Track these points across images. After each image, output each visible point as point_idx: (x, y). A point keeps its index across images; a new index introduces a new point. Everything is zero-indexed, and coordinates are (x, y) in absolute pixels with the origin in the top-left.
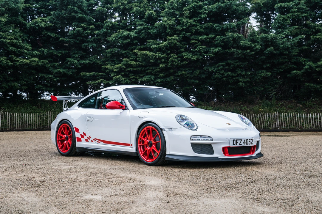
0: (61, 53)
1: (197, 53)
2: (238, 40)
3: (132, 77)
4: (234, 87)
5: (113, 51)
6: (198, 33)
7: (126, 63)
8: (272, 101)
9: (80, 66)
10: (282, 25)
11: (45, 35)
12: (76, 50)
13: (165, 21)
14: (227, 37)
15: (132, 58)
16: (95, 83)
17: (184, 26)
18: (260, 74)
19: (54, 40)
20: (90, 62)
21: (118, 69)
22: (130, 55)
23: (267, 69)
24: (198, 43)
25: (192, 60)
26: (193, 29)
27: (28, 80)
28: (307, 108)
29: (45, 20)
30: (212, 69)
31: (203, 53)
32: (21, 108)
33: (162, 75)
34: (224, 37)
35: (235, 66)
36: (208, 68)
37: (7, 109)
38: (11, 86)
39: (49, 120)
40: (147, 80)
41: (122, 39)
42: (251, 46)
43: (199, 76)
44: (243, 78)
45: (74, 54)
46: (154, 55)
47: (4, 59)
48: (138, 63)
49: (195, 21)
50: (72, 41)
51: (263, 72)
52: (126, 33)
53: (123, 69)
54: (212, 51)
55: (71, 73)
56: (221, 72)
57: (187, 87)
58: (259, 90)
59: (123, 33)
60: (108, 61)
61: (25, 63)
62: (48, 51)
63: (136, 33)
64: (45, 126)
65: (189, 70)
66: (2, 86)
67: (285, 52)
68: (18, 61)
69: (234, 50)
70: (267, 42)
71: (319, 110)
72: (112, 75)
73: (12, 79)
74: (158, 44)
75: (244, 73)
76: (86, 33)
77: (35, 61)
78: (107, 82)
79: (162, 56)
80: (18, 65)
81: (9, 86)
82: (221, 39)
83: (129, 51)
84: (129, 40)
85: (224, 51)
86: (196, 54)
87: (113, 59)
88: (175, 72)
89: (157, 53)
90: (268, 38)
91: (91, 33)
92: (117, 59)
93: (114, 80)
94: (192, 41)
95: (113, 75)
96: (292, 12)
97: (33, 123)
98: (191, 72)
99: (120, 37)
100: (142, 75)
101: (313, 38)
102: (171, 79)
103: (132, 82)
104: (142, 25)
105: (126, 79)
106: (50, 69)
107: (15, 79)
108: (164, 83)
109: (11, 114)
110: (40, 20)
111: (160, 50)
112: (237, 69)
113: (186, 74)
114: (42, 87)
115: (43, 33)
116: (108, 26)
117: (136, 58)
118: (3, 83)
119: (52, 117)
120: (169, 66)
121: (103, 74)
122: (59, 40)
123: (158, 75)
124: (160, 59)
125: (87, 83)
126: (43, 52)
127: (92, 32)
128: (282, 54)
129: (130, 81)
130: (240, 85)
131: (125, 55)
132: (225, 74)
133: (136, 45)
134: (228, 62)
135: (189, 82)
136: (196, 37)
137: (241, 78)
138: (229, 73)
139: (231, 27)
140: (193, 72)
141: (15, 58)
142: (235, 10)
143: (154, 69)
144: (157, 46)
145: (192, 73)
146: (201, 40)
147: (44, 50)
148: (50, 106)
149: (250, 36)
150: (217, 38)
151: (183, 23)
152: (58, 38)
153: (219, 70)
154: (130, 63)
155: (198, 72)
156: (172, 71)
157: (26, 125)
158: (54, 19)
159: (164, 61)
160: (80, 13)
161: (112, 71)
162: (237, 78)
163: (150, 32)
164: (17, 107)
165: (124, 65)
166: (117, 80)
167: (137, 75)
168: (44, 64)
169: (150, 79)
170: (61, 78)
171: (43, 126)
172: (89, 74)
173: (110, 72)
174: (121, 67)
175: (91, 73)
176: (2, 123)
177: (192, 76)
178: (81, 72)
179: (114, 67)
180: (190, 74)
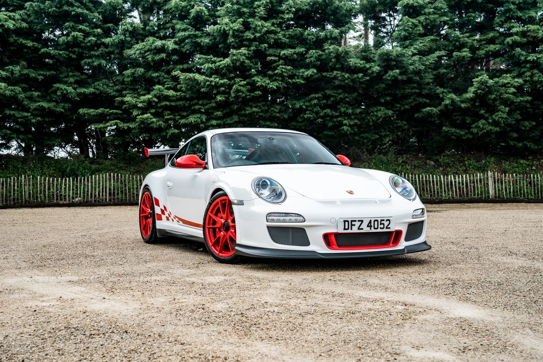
0: (43, 75)
1: (278, 78)
2: (344, 57)
3: (169, 117)
4: (333, 133)
5: (136, 72)
6: (279, 45)
7: (160, 94)
8: (390, 156)
9: (78, 97)
10: (410, 34)
11: (13, 43)
12: (70, 70)
13: (226, 24)
14: (327, 51)
15: (169, 86)
16: (104, 128)
17: (257, 32)
18: (375, 113)
19: (30, 52)
20: (96, 91)
21: (145, 104)
22: (164, 80)
23: (387, 105)
24: (279, 60)
25: (269, 89)
26: (271, 37)
28: (441, 166)
29: (14, 16)
30: (299, 104)
31: (287, 78)
33: (219, 113)
34: (321, 53)
35: (336, 99)
36: (294, 102)
39: (25, 191)
40: (194, 121)
41: (152, 52)
42: (365, 67)
43: (279, 115)
44: (348, 119)
45: (66, 77)
46: (208, 81)
48: (179, 94)
49: (273, 24)
50: (65, 55)
51: (380, 110)
52: (159, 43)
53: (154, 104)
54: (301, 74)
55: (62, 110)
56: (315, 110)
58: (372, 138)
59: (153, 43)
60: (125, 89)
62: (20, 71)
63: (175, 43)
64: (18, 199)
65: (263, 105)
67: (414, 78)
69: (337, 74)
70: (388, 62)
71: (461, 169)
72: (135, 113)
74: (214, 62)
75: (350, 111)
76: (89, 41)
78: (126, 125)
79: (222, 81)
82: (316, 55)
83: (163, 74)
84: (164, 55)
85: (319, 75)
86: (275, 80)
87: (134, 87)
88: (239, 109)
89: (213, 76)
90: (392, 55)
91: (96, 41)
92: (141, 87)
93: (137, 122)
94: (269, 58)
95: (137, 113)
96: (425, 14)
98: (267, 108)
99: (148, 50)
100: (185, 114)
101: (457, 56)
102: (234, 121)
103: (169, 124)
104: (184, 30)
105: (158, 121)
106: (24, 102)
110: (5, 17)
111: (217, 72)
112: (339, 105)
113: (257, 113)
114: (10, 134)
115: (11, 40)
116: (127, 30)
117: (174, 86)
119: (29, 185)
120: (231, 100)
121: (117, 111)
122: (40, 53)
123: (213, 113)
124: (217, 86)
125: (90, 126)
126: (12, 73)
127: (98, 40)
128: (410, 81)
129: (164, 124)
130: (343, 129)
131: (156, 80)
132: (320, 113)
133: (176, 63)
134: (326, 93)
136: (275, 52)
137: (345, 120)
138: (328, 111)
139: (333, 36)
140: (269, 109)
142: (338, 8)
143: (206, 104)
144: (213, 65)
145: (267, 111)
146: (284, 56)
147: (13, 68)
148: (22, 165)
149: (362, 51)
150: (311, 54)
151: (255, 29)
152: (38, 50)
153: (311, 106)
154: (166, 94)
155: (277, 108)
156: (235, 107)
158: (29, 16)
159: (224, 91)
160: (78, 7)
161: (135, 107)
162: (339, 119)
163: (199, 41)
165: (155, 96)
166: (142, 122)
167: (177, 114)
168: (14, 93)
169: (199, 120)
170: (44, 118)
171: (14, 199)
172: (94, 111)
173: (131, 109)
174: (151, 100)
175: (97, 109)
177: (267, 115)
178: (80, 109)
179: (137, 100)
180: (264, 113)
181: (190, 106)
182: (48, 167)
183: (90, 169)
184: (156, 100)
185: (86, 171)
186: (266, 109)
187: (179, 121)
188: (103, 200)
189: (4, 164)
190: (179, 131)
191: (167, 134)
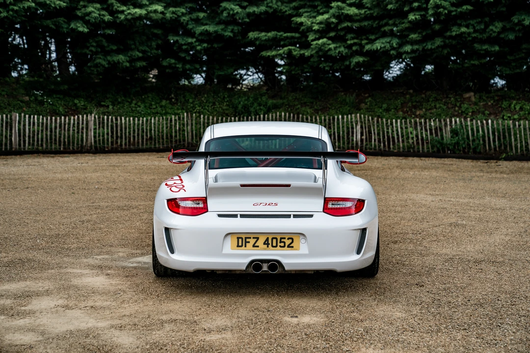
3: (352, 42)
7: (339, 13)
9: (248, 18)
16: (277, 55)
20: (268, 9)
21: (322, 26)
27: (147, 49)
32: (139, 104)
33: (413, 36)
36: (523, 17)
38: (112, 63)
39: (187, 132)
40: (381, 48)
43: (502, 36)
47: (95, 9)
48: (363, 11)
53: (332, 26)
55: (231, 35)
57: (474, 60)
60: (303, 7)
61: (137, 15)
64: (180, 142)
65: (479, 23)
66: (95, 62)
68: (123, 12)
72: (311, 37)
73: (115, 48)
77: (156, 11)
78: (302, 52)
80: (122, 20)
81: (109, 63)
87: (314, 4)
88: (444, 29)
92: (322, 3)
93: (314, 49)
95: (313, 38)
97: (155, 135)
98: (483, 27)
100: (373, 37)
102: (436, 45)
103: (353, 51)
105: (339, 47)
106: (188, 26)
107: (122, 47)
108: (421, 53)
109: (112, 119)
113: (469, 34)
114: (175, 64)
121: (293, 34)
125: (262, 53)
129: (347, 51)
135: (479, 50)
140: (487, 26)
141: (118, 7)
143: (399, 24)
145: (484, 31)
154: (346, 12)
155: (496, 27)
156: (437, 27)
157: (142, 140)
159: (419, 6)
161: (310, 29)
164: (131, 103)
165: (334, 16)
166: (320, 49)
167: (364, 37)
168: (176, 16)
169: (388, 46)
170: (211, 45)
171: (176, 140)
172: (266, 35)
173: (308, 32)
174: (329, 20)
175: (269, 32)
176: (95, 137)
177: (484, 37)
178: (250, 32)
179: (314, 21)
180: (481, 33)
182: (222, 102)
183: (265, 105)
184: (334, 20)
187: (365, 46)
189: (174, 98)
190: (366, 60)
191: (350, 63)
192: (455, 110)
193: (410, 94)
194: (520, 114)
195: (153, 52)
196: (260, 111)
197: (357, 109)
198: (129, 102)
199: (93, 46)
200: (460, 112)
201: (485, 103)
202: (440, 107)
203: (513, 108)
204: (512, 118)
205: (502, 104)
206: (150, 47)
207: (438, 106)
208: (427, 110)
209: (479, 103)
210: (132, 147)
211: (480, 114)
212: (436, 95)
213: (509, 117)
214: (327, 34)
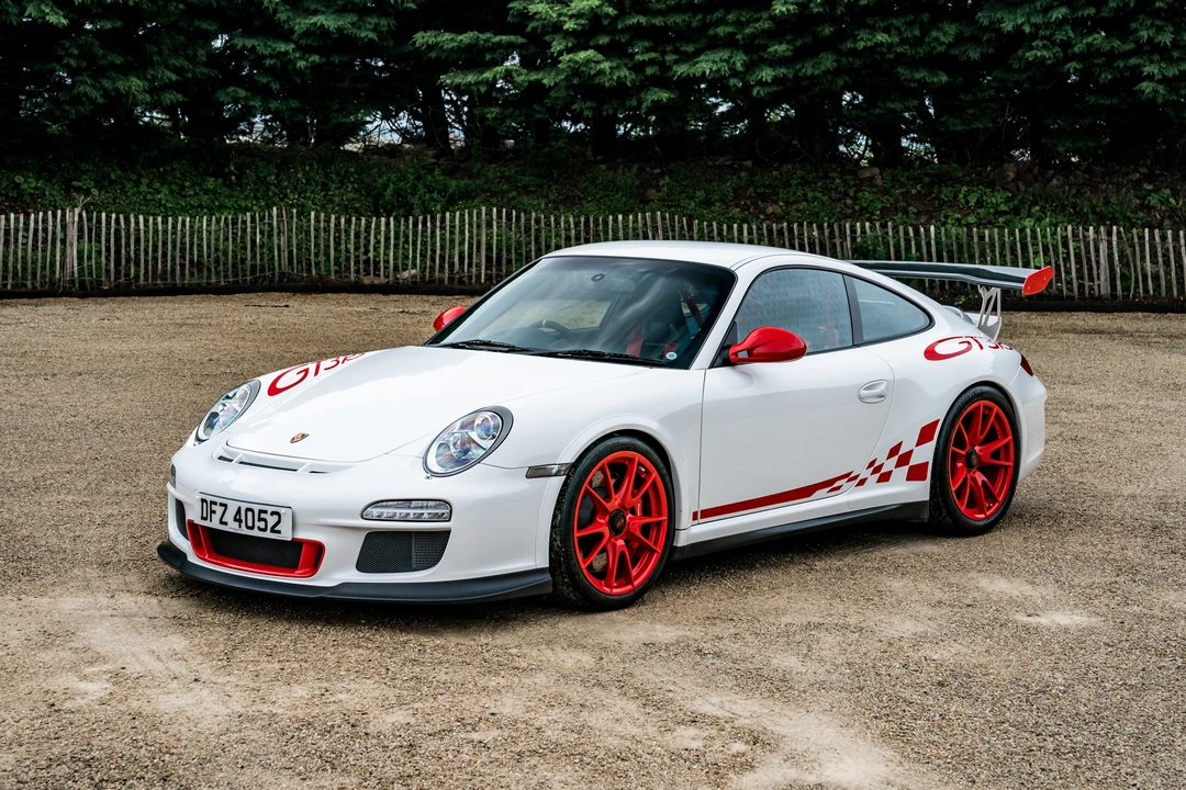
3: (646, 57)
4: (1115, 101)
16: (477, 83)
21: (583, 22)
27: (186, 63)
30: (1015, 20)
32: (157, 185)
33: (780, 49)
36: (999, 15)
37: (95, 192)
38: (113, 94)
39: (279, 247)
40: (711, 71)
43: (955, 52)
44: (1161, 60)
53: (606, 22)
55: (372, 35)
56: (1059, 37)
57: (893, 101)
64: (263, 270)
65: (910, 24)
72: (557, 46)
73: (119, 60)
75: (1166, 38)
78: (534, 77)
81: (106, 93)
88: (841, 36)
93: (562, 71)
95: (562, 47)
97: (209, 257)
98: (917, 33)
100: (690, 48)
102: (823, 68)
103: (646, 76)
105: (618, 67)
106: (279, 15)
107: (130, 59)
108: (789, 84)
109: (117, 218)
112: (1137, 20)
113: (890, 46)
114: (246, 98)
118: (80, 78)
119: (290, 231)
120: (815, 10)
121: (513, 38)
123: (766, 48)
125: (442, 78)
129: (633, 77)
130: (1142, 91)
132: (1074, 45)
135: (907, 80)
137: (1152, 62)
138: (1098, 38)
140: (925, 32)
143: (748, 22)
145: (918, 41)
148: (277, 175)
153: (1047, 25)
155: (947, 33)
156: (828, 30)
157: (183, 266)
161: (557, 28)
162: (1133, 61)
164: (137, 183)
166: (576, 71)
167: (668, 48)
169: (725, 68)
170: (328, 57)
171: (253, 267)
172: (452, 39)
173: (548, 33)
174: (599, 10)
175: (461, 33)
176: (80, 258)
177: (919, 53)
178: (417, 32)
179: (565, 11)
180: (911, 46)
181: (705, 26)
182: (342, 183)
183: (443, 191)
184: (610, 10)
185: (435, 195)
186: (916, 37)
187: (675, 68)
188: (470, 277)
189: (234, 174)
190: (672, 96)
191: (640, 103)
192: (845, 204)
193: (747, 170)
194: (978, 214)
195: (198, 70)
196: (432, 203)
197: (641, 201)
198: (131, 180)
199: (71, 55)
200: (857, 208)
201: (903, 190)
202: (816, 198)
203: (963, 201)
204: (963, 222)
205: (941, 192)
206: (193, 59)
207: (810, 195)
208: (787, 204)
209: (892, 190)
210: (159, 282)
211: (900, 214)
212: (803, 173)
213: (958, 220)
214: (590, 39)
